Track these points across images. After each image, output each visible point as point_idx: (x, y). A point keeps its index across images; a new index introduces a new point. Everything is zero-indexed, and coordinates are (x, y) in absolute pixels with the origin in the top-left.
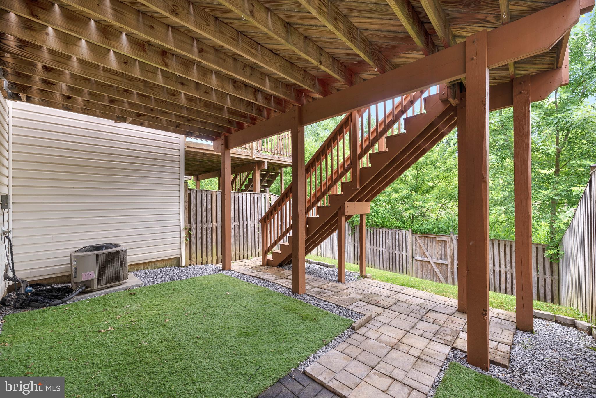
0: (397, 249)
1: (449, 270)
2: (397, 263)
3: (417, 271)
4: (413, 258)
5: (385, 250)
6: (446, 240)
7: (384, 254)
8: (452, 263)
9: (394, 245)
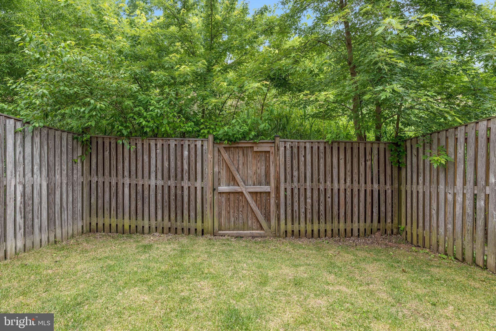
0: (186, 177)
1: (272, 201)
2: (186, 206)
3: (220, 214)
4: (214, 190)
5: (160, 183)
6: (268, 149)
7: (159, 191)
8: (277, 188)
9: (179, 170)
